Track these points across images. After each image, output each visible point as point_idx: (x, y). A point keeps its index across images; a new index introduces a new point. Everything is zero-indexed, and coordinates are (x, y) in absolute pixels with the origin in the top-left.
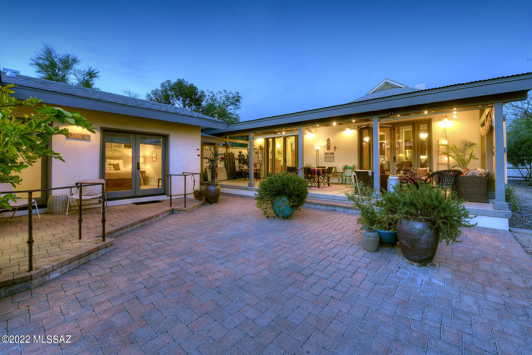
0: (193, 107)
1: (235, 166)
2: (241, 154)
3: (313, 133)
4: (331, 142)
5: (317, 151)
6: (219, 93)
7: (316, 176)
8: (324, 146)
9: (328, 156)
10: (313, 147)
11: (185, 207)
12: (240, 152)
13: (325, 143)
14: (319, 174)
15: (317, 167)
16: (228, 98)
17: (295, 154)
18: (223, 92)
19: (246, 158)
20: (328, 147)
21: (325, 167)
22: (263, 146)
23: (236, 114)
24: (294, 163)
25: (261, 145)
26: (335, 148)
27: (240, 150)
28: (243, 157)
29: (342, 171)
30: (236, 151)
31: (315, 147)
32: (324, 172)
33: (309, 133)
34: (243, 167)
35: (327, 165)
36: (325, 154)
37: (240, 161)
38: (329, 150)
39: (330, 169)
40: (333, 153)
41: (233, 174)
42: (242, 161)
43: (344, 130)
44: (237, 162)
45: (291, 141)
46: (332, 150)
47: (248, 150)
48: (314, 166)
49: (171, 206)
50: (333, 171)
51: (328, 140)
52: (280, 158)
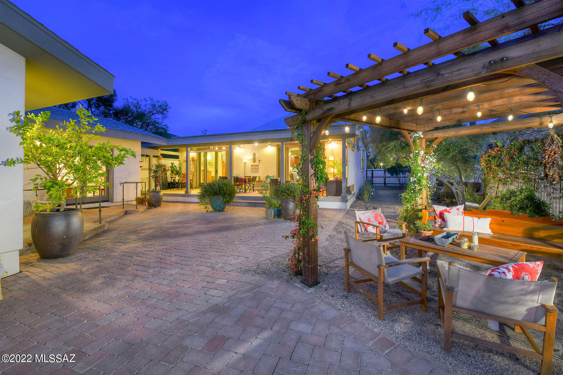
0: (102, 108)
1: (167, 177)
2: (174, 165)
3: (242, 148)
4: (257, 156)
5: (245, 163)
6: (143, 101)
7: (243, 183)
8: (251, 159)
9: (254, 167)
10: (241, 159)
11: (137, 209)
12: (172, 164)
13: (252, 157)
14: (245, 182)
15: (245, 177)
16: (154, 106)
17: (226, 165)
18: (149, 100)
19: (178, 168)
20: (254, 160)
21: (251, 177)
22: (196, 158)
23: (164, 124)
24: (225, 173)
25: (194, 157)
26: (260, 161)
27: (172, 162)
28: (175, 168)
29: (264, 180)
30: (167, 163)
31: (243, 160)
32: (249, 180)
33: (238, 148)
34: (175, 178)
35: (252, 175)
36: (252, 166)
37: (172, 172)
38: (255, 162)
39: (255, 178)
40: (258, 165)
41: (165, 185)
42: (175, 172)
43: (266, 146)
44: (169, 173)
45: (222, 155)
46: (257, 163)
47: (179, 161)
48: (242, 176)
49: (123, 209)
50: (257, 179)
51: (254, 154)
52: (211, 169)
